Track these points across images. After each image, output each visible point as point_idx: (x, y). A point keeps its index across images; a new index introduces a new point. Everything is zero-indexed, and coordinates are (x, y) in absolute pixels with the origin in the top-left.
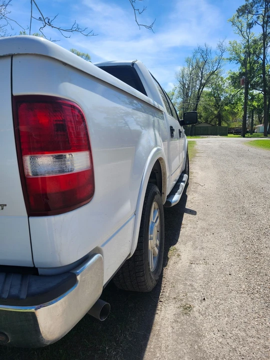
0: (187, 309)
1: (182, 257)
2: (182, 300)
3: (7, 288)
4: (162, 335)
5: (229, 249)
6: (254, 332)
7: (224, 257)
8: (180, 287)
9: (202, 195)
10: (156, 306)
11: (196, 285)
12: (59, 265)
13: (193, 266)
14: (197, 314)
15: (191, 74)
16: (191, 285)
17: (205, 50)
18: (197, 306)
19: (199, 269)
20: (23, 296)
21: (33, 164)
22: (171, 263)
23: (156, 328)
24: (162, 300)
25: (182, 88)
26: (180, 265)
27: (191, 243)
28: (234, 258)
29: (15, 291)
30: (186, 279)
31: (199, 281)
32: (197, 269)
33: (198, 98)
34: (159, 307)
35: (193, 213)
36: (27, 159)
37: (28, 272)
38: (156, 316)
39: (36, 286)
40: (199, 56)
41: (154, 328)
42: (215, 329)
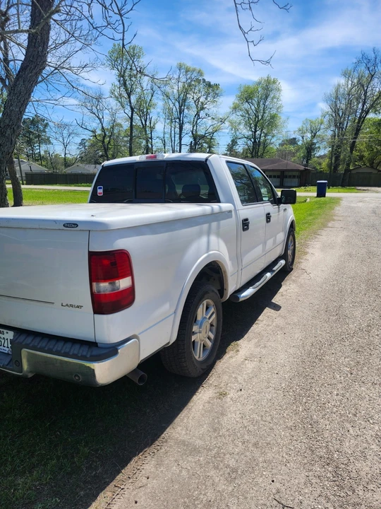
0: (222, 395)
1: (241, 352)
2: (221, 388)
3: (81, 351)
4: (193, 410)
5: (291, 351)
6: (269, 419)
7: (282, 357)
8: (225, 378)
9: (301, 286)
10: (197, 389)
11: (240, 378)
12: (108, 343)
13: (247, 361)
14: (229, 400)
15: (349, 95)
16: (236, 378)
17: (373, 59)
18: (232, 394)
19: (250, 366)
20: (88, 356)
21: (98, 287)
22: (226, 357)
23: (190, 404)
24: (204, 386)
25: (334, 115)
26: (234, 360)
27: (256, 340)
28: (291, 359)
29: (84, 353)
30: (233, 372)
31: (244, 375)
32: (249, 366)
33: (357, 131)
34: (200, 390)
35: (277, 307)
36: (94, 284)
37: (92, 344)
38: (195, 397)
39: (95, 352)
40: (362, 68)
41: (189, 404)
42: (238, 412)
